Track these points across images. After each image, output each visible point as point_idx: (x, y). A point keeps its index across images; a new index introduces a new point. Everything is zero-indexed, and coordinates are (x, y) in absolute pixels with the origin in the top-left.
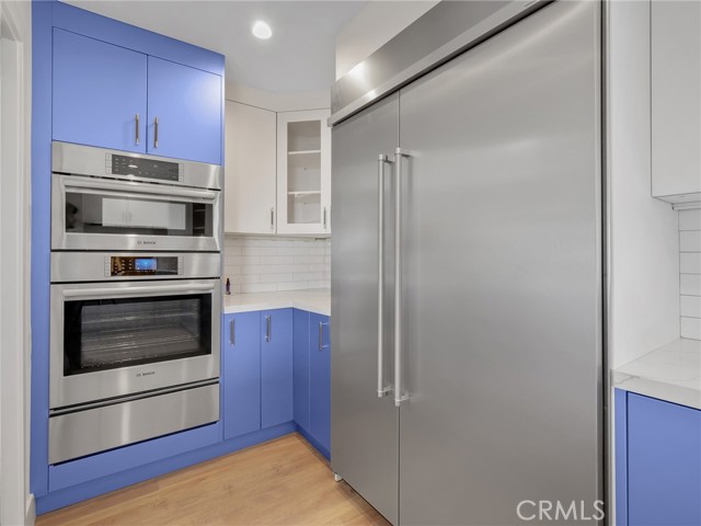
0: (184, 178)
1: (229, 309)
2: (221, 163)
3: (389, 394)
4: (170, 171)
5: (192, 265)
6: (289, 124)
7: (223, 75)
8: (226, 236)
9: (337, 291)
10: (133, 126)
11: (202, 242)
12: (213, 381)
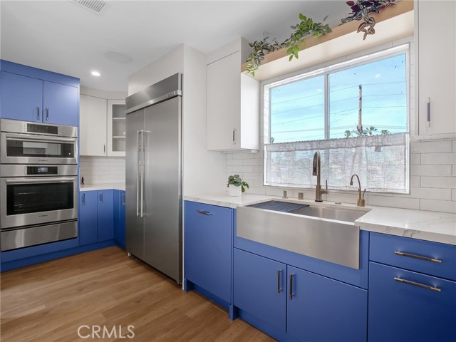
0: (60, 133)
1: (81, 190)
2: (78, 126)
3: (140, 215)
4: (53, 130)
5: (64, 170)
6: (113, 105)
7: (79, 87)
8: (80, 157)
9: (128, 182)
10: (36, 111)
11: (69, 160)
12: (75, 220)
